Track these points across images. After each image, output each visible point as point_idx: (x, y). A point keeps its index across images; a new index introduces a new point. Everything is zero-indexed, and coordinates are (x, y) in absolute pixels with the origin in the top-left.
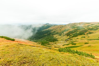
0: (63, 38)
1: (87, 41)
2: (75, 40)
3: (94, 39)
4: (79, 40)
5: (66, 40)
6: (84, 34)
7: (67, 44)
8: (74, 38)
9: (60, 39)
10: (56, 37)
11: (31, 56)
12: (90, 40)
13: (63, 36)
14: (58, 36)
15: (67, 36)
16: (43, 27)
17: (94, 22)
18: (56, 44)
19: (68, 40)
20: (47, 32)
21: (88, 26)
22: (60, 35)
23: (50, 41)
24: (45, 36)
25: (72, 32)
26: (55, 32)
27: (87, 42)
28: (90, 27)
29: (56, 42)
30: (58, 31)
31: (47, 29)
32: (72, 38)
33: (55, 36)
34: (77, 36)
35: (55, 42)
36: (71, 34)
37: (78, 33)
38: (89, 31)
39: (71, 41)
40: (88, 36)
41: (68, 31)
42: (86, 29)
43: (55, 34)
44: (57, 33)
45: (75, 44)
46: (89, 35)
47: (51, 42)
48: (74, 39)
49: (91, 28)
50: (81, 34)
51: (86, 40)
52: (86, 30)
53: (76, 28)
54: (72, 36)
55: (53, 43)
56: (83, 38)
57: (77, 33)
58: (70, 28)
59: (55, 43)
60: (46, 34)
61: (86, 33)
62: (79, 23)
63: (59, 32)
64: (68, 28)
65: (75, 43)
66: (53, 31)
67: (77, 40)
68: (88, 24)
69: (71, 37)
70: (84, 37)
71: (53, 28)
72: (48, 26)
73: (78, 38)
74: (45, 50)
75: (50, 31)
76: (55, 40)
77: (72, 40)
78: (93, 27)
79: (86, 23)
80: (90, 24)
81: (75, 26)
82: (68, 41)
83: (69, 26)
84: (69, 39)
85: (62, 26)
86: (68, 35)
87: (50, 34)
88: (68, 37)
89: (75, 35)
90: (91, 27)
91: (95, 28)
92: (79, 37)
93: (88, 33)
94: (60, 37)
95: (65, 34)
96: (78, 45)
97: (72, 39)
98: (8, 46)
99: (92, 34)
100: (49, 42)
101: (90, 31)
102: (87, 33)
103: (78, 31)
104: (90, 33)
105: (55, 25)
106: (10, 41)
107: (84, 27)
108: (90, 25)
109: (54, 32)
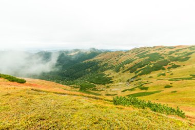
0: (122, 76)
1: (168, 83)
2: (146, 80)
3: (183, 79)
4: (154, 81)
5: (128, 81)
6: (164, 69)
7: (131, 88)
8: (144, 76)
9: (116, 79)
10: (109, 75)
11: (55, 115)
12: (176, 80)
13: (123, 72)
14: (112, 74)
15: (131, 72)
16: (83, 57)
18: (109, 89)
19: (132, 80)
20: (92, 66)
21: (171, 53)
22: (117, 71)
23: (97, 84)
25: (139, 65)
26: (106, 64)
27: (170, 85)
28: (173, 55)
29: (110, 84)
30: (112, 64)
31: (92, 60)
32: (141, 77)
33: (107, 74)
34: (149, 72)
35: (107, 85)
36: (138, 69)
37: (151, 66)
38: (171, 62)
39: (137, 82)
40: (171, 73)
41: (131, 62)
42: (166, 58)
43: (106, 70)
44: (111, 68)
45: (146, 89)
46: (173, 71)
47: (100, 84)
48: (144, 79)
49: (176, 56)
50: (157, 68)
51: (167, 81)
52: (166, 60)
53: (148, 58)
54: (140, 72)
55: (103, 86)
56: (162, 76)
57: (149, 68)
58: (136, 57)
59: (108, 87)
60: (89, 70)
61: (166, 67)
62: (154, 47)
63: (114, 65)
64: (133, 56)
65: (145, 86)
66: (103, 63)
67: (151, 80)
68: (171, 50)
69: (137, 74)
70: (164, 75)
71: (102, 57)
72: (94, 54)
73: (151, 77)
74: (85, 102)
75: (98, 63)
76: (107, 81)
77: (139, 81)
78: (180, 55)
79: (166, 47)
80: (174, 50)
81: (145, 53)
82: (132, 83)
83: (134, 53)
84: (134, 78)
85: (120, 54)
86: (132, 70)
87: (97, 68)
88: (133, 75)
89: (146, 70)
90: (176, 54)
91: (184, 57)
92: (154, 74)
93: (170, 66)
94: (118, 74)
95: (126, 69)
96: (153, 91)
97: (141, 79)
98: (8, 94)
99: (178, 69)
100: (96, 85)
101: (174, 62)
102: (169, 66)
103: (152, 62)
104: (175, 67)
105: (106, 52)
106: (15, 83)
107: (162, 56)
108: (173, 52)
109: (104, 65)
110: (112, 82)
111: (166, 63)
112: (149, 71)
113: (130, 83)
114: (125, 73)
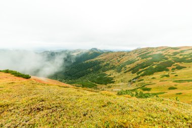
0: (124, 77)
1: (173, 84)
2: (149, 82)
3: (189, 81)
4: (157, 82)
5: (130, 81)
6: (167, 70)
7: (132, 89)
8: (146, 77)
9: (118, 80)
10: (110, 75)
12: (180, 81)
13: (125, 73)
14: (114, 74)
15: (133, 73)
16: (86, 56)
17: (186, 47)
18: (110, 89)
19: (134, 80)
20: (94, 65)
21: (175, 54)
22: (119, 71)
23: (98, 83)
24: (90, 72)
25: (142, 66)
26: (108, 64)
27: (174, 86)
28: (177, 56)
29: (111, 84)
30: (114, 64)
31: (94, 60)
32: (143, 78)
33: (109, 74)
35: (108, 85)
36: (140, 70)
37: (154, 67)
38: (176, 64)
39: (139, 82)
40: (176, 74)
41: (133, 63)
42: (170, 59)
43: (108, 70)
44: (113, 68)
45: (149, 90)
46: (178, 72)
47: (101, 84)
48: (147, 79)
49: (181, 57)
50: (160, 69)
51: (171, 82)
52: (170, 61)
53: (150, 58)
54: (143, 73)
55: (105, 86)
56: (165, 77)
57: (151, 69)
58: (138, 58)
59: (110, 87)
60: (91, 70)
61: (170, 68)
62: (157, 48)
63: (116, 65)
64: (135, 57)
65: (148, 87)
66: (105, 63)
67: (153, 81)
68: (175, 51)
69: (139, 75)
70: (168, 76)
71: (104, 57)
72: (96, 54)
73: (153, 78)
75: (99, 63)
76: (109, 81)
77: (141, 82)
78: (185, 56)
79: (170, 48)
80: (178, 51)
81: (148, 53)
82: (134, 84)
83: (136, 54)
84: (136, 78)
85: (122, 54)
86: (134, 70)
87: (99, 68)
88: (135, 75)
89: (149, 71)
90: (181, 55)
91: (190, 58)
92: (157, 75)
93: (175, 67)
94: (119, 74)
95: (127, 70)
96: (156, 92)
97: (143, 80)
99: (183, 71)
100: (97, 85)
101: (178, 63)
102: (173, 67)
103: (155, 63)
104: (179, 68)
105: (108, 52)
107: (166, 57)
108: (178, 53)
109: (106, 65)
110: (113, 82)
111: (170, 64)
112: (151, 72)
113: (132, 84)
114: (127, 74)
